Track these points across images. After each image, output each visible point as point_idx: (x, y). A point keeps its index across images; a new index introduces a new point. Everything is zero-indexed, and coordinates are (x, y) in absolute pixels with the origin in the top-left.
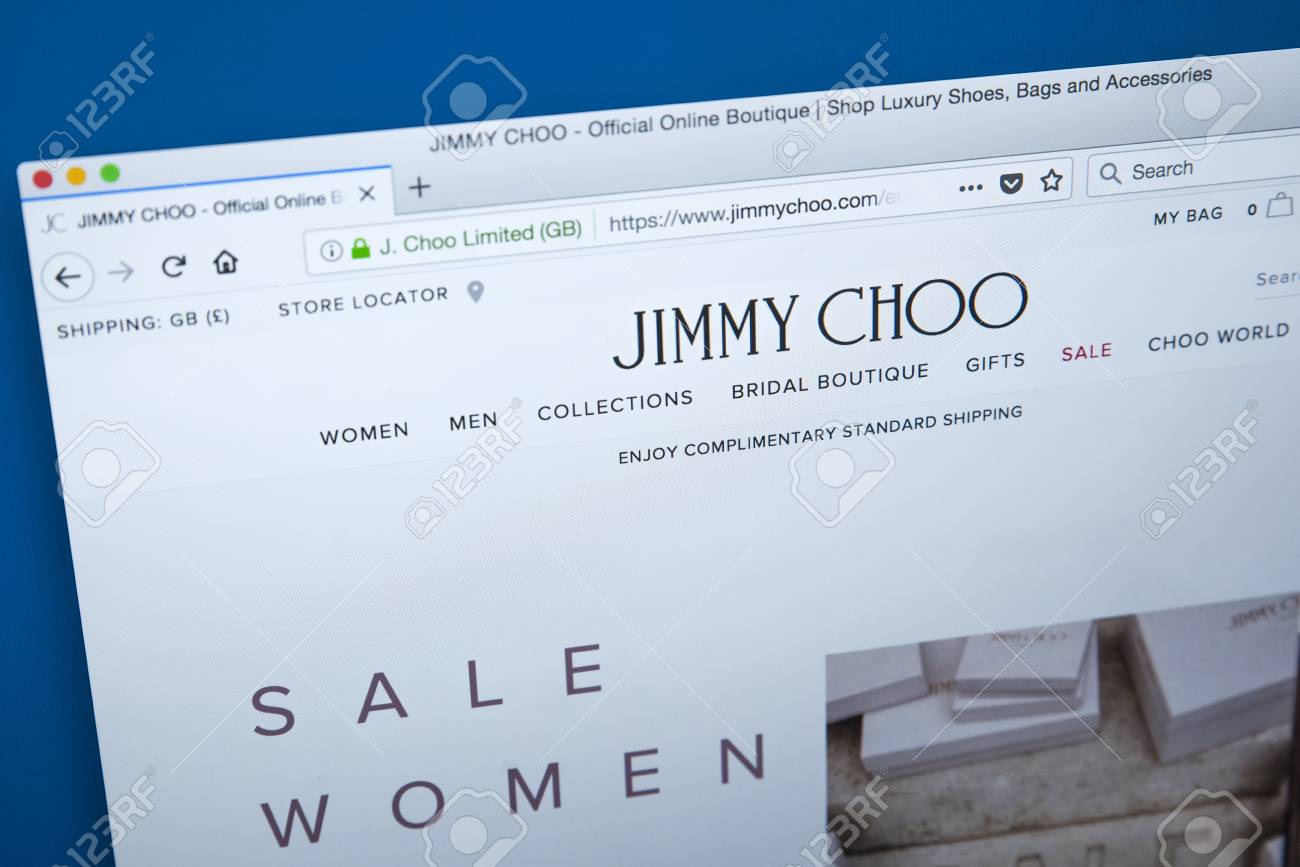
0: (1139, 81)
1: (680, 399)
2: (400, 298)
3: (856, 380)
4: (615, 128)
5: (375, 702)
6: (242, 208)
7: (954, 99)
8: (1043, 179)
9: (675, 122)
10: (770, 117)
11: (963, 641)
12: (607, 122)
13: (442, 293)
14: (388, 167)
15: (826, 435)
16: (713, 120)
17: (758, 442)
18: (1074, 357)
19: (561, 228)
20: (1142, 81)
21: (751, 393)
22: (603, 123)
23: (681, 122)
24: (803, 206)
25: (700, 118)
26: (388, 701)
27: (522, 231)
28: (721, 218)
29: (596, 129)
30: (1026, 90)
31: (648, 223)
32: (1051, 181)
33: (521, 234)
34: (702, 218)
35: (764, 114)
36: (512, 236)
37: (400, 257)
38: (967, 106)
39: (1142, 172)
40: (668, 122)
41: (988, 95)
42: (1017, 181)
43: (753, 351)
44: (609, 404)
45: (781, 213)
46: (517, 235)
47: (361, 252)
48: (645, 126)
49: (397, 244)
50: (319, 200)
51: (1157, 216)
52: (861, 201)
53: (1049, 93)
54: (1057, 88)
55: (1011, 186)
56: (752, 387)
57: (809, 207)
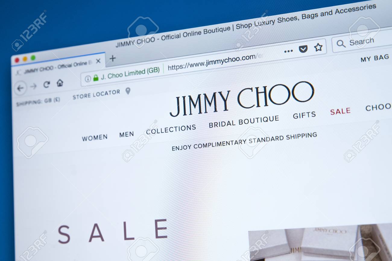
0: (348, 10)
1: (192, 128)
2: (106, 93)
3: (252, 121)
4: (169, 37)
5: (94, 235)
6: (65, 67)
7: (280, 21)
8: (315, 47)
9: (188, 34)
10: (217, 31)
11: (303, 230)
12: (167, 35)
13: (118, 92)
14: (104, 53)
15: (243, 142)
16: (199, 33)
17: (219, 144)
18: (335, 113)
19: (153, 70)
20: (349, 10)
21: (216, 126)
22: (166, 36)
23: (189, 34)
24: (230, 60)
25: (195, 33)
26: (98, 234)
27: (142, 71)
28: (203, 65)
29: (164, 38)
30: (305, 16)
31: (180, 67)
32: (318, 47)
33: (141, 72)
34: (197, 65)
35: (215, 30)
36: (139, 73)
37: (107, 80)
38: (284, 23)
39: (353, 43)
40: (185, 35)
41: (292, 19)
42: (305, 48)
43: (216, 111)
44: (168, 129)
45: (223, 62)
46: (140, 72)
47: (96, 79)
48: (179, 36)
49: (106, 76)
50: (85, 64)
51: (362, 59)
52: (250, 57)
53: (314, 17)
54: (316, 15)
55: (303, 50)
56: (216, 124)
57: (232, 60)
